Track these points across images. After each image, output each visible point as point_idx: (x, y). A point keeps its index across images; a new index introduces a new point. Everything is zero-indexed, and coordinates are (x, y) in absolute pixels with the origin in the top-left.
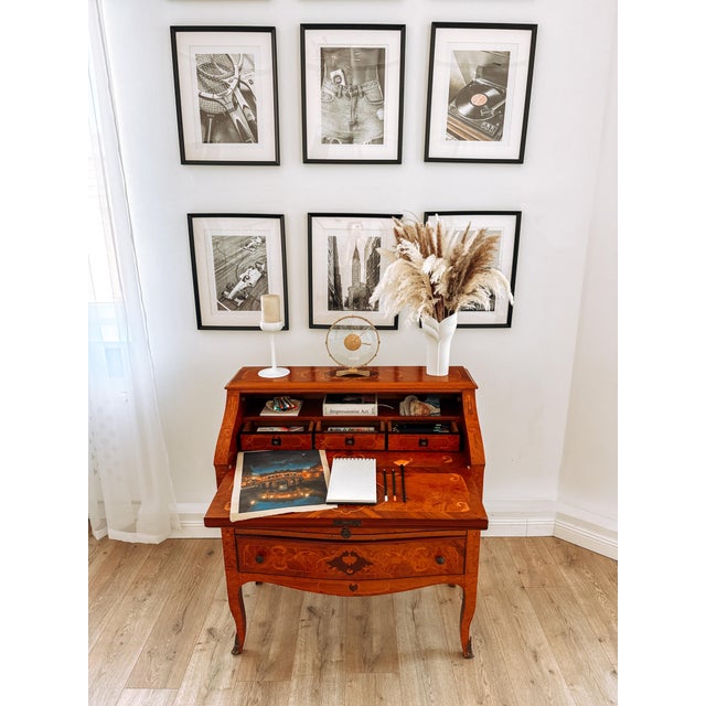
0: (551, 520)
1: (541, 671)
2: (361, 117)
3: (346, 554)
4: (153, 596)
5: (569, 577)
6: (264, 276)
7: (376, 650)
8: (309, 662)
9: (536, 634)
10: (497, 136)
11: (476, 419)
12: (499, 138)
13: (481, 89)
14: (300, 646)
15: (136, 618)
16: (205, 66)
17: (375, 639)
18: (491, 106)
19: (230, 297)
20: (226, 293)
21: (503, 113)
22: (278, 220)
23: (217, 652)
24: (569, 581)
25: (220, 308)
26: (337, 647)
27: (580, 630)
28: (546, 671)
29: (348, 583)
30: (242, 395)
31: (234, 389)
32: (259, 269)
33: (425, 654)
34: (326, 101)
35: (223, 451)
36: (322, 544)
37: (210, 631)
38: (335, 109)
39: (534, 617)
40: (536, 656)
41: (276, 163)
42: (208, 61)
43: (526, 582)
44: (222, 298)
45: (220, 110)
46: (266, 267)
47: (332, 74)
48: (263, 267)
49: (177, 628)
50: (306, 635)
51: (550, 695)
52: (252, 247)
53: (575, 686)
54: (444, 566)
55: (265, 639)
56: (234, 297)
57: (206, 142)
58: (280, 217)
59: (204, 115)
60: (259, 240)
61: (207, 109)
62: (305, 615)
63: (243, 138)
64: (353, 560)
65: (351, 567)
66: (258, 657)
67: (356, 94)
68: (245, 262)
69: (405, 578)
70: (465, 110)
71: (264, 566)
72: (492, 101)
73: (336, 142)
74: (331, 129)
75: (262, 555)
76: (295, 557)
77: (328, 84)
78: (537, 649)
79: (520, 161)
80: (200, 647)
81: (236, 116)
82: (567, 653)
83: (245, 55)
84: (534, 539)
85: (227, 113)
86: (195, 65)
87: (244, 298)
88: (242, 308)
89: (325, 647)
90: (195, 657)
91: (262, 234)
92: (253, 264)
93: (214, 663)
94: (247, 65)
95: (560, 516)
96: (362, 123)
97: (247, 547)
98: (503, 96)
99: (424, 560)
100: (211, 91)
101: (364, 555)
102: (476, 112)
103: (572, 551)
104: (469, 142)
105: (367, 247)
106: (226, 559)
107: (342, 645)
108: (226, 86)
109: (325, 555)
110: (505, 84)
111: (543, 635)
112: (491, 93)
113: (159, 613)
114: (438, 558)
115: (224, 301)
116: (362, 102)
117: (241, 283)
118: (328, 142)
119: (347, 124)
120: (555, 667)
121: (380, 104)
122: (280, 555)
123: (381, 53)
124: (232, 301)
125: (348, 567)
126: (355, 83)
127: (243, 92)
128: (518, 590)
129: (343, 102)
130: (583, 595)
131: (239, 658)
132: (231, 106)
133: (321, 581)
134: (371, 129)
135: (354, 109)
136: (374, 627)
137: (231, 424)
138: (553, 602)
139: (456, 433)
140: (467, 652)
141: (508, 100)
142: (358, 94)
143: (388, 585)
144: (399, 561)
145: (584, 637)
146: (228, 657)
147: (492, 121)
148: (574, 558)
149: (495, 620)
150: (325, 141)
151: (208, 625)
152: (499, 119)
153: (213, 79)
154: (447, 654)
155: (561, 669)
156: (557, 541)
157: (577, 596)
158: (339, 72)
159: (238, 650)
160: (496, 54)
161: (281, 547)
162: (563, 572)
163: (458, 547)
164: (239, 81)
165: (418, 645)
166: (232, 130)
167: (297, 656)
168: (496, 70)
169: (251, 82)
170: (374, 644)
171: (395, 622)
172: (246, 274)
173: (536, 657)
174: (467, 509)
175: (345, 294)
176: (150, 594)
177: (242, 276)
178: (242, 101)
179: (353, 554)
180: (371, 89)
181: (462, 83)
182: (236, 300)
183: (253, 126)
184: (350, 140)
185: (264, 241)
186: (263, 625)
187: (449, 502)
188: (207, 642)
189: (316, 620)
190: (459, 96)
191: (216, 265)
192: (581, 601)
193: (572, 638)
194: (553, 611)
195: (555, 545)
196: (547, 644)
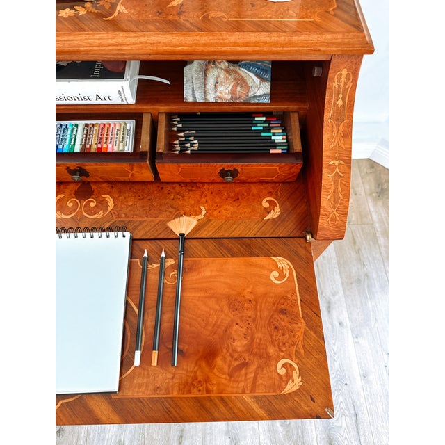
1: (332, 325)
5: (375, 212)
24: (375, 217)
27: (375, 276)
28: (336, 323)
39: (334, 261)
40: (329, 307)
51: (335, 350)
53: (360, 339)
78: (332, 298)
82: (359, 303)
111: (339, 283)
120: (345, 318)
138: (355, 243)
139: (296, 155)
145: (377, 284)
155: (351, 320)
156: (372, 164)
157: (378, 235)
162: (370, 205)
187: (263, 361)
193: (366, 286)
194: (353, 255)
195: (369, 171)
196: (341, 293)
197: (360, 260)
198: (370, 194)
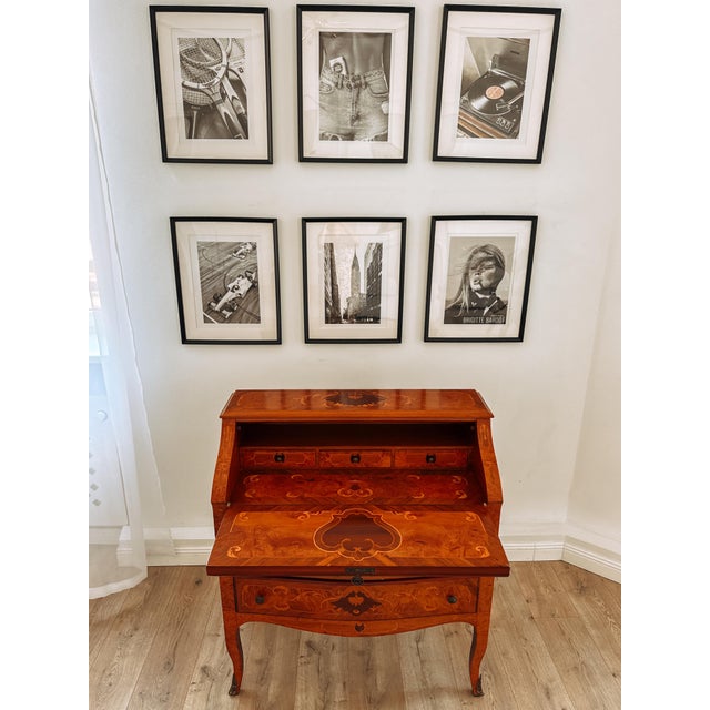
0: (560, 544)
2: (363, 110)
3: (352, 595)
4: (140, 631)
5: (579, 606)
6: (254, 287)
7: (381, 689)
8: (312, 703)
9: (548, 669)
10: (513, 133)
11: (492, 451)
12: (515, 136)
13: (498, 81)
14: (301, 685)
15: (123, 656)
16: (188, 52)
17: (379, 677)
18: (507, 100)
19: (217, 308)
20: (213, 304)
21: (521, 107)
22: (271, 225)
23: (213, 693)
24: (580, 611)
25: (206, 320)
26: (340, 686)
27: (593, 664)
28: (559, 709)
29: (353, 623)
30: (238, 424)
31: (230, 418)
32: (249, 278)
33: (432, 693)
34: (326, 93)
35: (221, 488)
36: (327, 585)
37: (204, 670)
38: (334, 102)
39: (545, 650)
41: (269, 162)
42: (192, 46)
43: (535, 613)
44: (208, 309)
45: (206, 101)
46: (257, 276)
47: (332, 62)
48: (253, 276)
49: (169, 666)
50: (306, 673)
52: (241, 254)
54: (456, 605)
55: (263, 678)
56: (222, 309)
57: (190, 137)
58: (273, 221)
59: (187, 106)
60: (249, 247)
61: (190, 100)
62: (303, 650)
63: (232, 133)
64: (360, 600)
65: (358, 607)
66: (256, 698)
67: (358, 85)
68: (233, 270)
69: (415, 618)
70: (479, 104)
71: (264, 606)
72: (509, 94)
73: (335, 138)
74: (329, 124)
75: (262, 595)
76: (298, 597)
77: (327, 73)
78: (550, 685)
79: (538, 161)
80: (194, 687)
81: (224, 109)
82: (580, 690)
83: (234, 39)
84: (541, 564)
85: (214, 104)
86: (177, 50)
87: (233, 310)
88: (230, 320)
89: (327, 686)
90: (190, 698)
91: (253, 241)
92: (243, 273)
93: (210, 704)
94: (236, 51)
95: (569, 540)
96: (365, 117)
97: (246, 587)
98: (521, 88)
99: (434, 598)
100: (196, 80)
101: (372, 595)
102: (491, 107)
103: (582, 577)
104: (482, 139)
105: (367, 253)
106: (224, 600)
107: (344, 684)
108: (213, 74)
109: (330, 595)
110: (523, 75)
111: (554, 670)
112: (508, 85)
113: (147, 651)
114: (450, 598)
115: (211, 314)
116: (365, 94)
117: (230, 293)
118: (327, 138)
119: (348, 118)
120: (568, 704)
121: (384, 96)
122: (282, 595)
123: (386, 38)
124: (219, 312)
125: (353, 607)
126: (357, 72)
127: (231, 81)
128: (527, 621)
129: (344, 94)
130: (595, 625)
131: (236, 700)
132: (218, 97)
133: (326, 622)
134: (374, 125)
135: (356, 103)
136: (378, 662)
137: (228, 457)
138: (563, 634)
140: (476, 690)
141: (526, 93)
142: (360, 85)
143: (397, 625)
144: (408, 601)
145: (597, 672)
146: (225, 698)
147: (507, 117)
148: (585, 584)
149: (504, 654)
150: (323, 137)
151: (201, 662)
152: (515, 115)
153: (198, 67)
154: (456, 692)
155: (574, 706)
156: (566, 565)
157: (588, 627)
158: (340, 60)
159: (235, 690)
160: (514, 41)
161: (284, 587)
162: (573, 601)
163: (470, 585)
164: (228, 69)
165: (425, 683)
166: (219, 125)
167: (298, 697)
168: (513, 59)
169: (241, 70)
170: (379, 683)
171: (400, 658)
172: (235, 283)
173: (548, 694)
174: (487, 554)
175: (343, 306)
176: (136, 629)
177: (230, 286)
178: (231, 92)
179: (360, 594)
180: (375, 80)
181: (476, 73)
182: (224, 312)
183: (243, 119)
184: (350, 136)
185: (254, 248)
186: (260, 662)
187: (467, 547)
188: (201, 682)
189: (315, 656)
190: (472, 88)
191: (201, 274)
192: (593, 632)
193: (585, 672)
194: (564, 644)
195: (564, 571)
196: (559, 681)
197: (572, 649)
198: (571, 591)
